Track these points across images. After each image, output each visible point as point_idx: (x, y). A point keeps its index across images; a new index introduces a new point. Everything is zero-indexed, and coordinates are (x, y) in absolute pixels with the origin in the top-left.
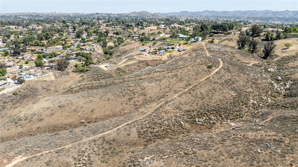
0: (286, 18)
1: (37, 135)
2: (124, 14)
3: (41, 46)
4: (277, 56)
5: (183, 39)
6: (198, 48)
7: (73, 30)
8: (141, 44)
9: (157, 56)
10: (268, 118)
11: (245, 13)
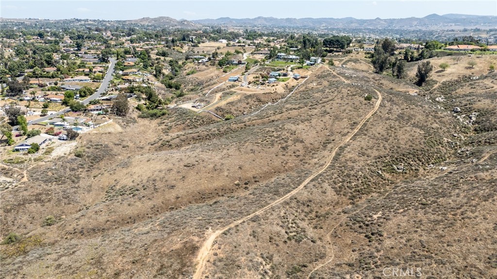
0: (380, 30)
1: (181, 208)
2: (129, 21)
3: (50, 78)
4: (436, 82)
5: (292, 61)
6: (324, 74)
7: (76, 49)
8: (222, 70)
9: (267, 87)
10: (484, 156)
11: (320, 21)
